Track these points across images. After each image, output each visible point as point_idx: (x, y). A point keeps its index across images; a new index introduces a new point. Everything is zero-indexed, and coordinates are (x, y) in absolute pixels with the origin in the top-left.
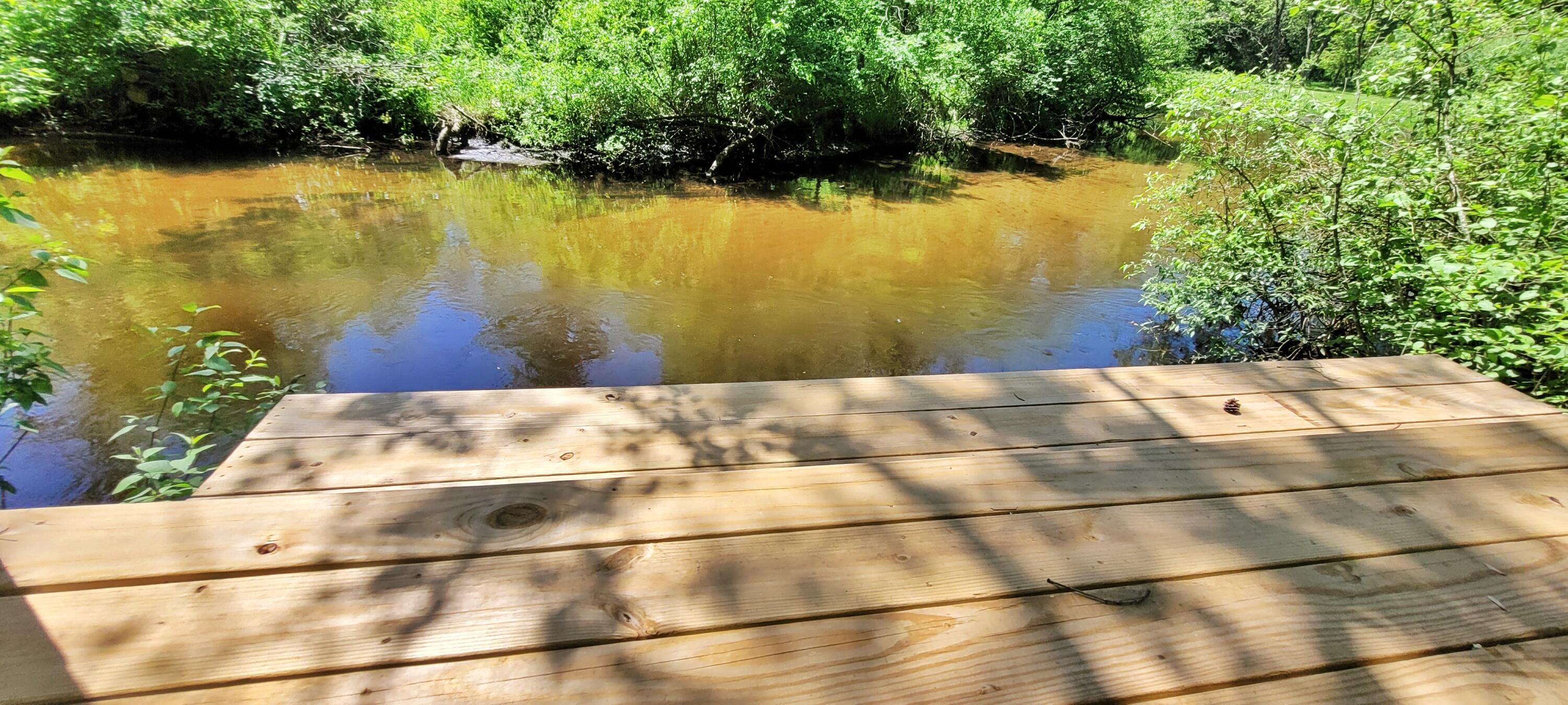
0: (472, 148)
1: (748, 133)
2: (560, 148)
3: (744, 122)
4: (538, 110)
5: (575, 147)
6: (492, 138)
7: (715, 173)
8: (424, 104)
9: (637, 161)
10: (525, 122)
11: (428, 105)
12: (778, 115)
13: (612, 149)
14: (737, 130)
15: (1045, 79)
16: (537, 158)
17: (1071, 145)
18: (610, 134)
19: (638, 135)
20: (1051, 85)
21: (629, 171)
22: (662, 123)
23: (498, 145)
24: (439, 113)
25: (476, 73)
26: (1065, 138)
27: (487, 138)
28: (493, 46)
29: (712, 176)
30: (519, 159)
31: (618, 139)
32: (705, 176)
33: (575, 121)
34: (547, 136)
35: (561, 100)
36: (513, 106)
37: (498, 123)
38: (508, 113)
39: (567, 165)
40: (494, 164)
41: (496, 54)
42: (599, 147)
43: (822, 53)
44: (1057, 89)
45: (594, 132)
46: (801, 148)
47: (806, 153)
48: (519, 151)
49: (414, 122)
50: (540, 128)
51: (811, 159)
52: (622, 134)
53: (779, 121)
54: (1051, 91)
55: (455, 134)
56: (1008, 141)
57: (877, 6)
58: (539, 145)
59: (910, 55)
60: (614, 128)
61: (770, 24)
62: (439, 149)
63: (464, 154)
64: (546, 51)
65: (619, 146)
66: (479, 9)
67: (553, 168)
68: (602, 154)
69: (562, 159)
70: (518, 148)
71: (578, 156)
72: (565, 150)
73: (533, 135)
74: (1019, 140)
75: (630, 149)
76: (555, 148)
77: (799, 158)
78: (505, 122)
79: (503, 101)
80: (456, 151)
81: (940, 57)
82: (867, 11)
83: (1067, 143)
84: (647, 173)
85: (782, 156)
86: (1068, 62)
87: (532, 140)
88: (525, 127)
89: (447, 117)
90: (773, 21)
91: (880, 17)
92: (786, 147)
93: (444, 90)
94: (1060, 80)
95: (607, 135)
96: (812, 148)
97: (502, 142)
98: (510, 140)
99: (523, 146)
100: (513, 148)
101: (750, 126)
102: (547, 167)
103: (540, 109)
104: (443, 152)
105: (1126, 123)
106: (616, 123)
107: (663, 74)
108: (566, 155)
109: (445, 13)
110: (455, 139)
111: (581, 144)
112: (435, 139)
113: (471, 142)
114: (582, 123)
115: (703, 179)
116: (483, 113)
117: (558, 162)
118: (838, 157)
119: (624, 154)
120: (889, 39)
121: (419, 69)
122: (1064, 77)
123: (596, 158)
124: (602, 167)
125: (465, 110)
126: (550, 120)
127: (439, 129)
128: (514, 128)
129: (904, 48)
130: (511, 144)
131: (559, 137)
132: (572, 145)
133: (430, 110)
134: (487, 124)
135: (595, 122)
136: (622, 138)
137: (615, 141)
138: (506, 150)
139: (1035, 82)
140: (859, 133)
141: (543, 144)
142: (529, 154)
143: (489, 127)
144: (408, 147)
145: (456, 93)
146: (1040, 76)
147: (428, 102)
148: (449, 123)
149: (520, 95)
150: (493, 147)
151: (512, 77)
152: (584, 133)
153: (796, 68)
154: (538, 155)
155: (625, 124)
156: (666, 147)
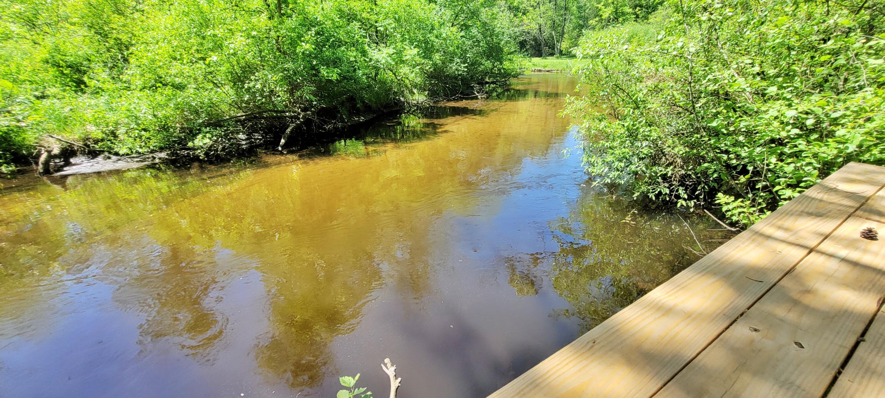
0: (74, 165)
1: (299, 119)
2: (156, 151)
3: (295, 112)
4: (132, 127)
5: (170, 149)
6: (93, 154)
7: (284, 147)
8: (20, 139)
9: (223, 149)
10: (121, 137)
11: (24, 139)
12: (315, 105)
13: (201, 144)
14: (291, 117)
15: (459, 65)
16: (137, 161)
17: (482, 98)
18: (197, 134)
19: (219, 131)
20: (463, 67)
21: (218, 157)
22: (238, 121)
23: (100, 159)
24: (37, 143)
25: (67, 109)
26: (477, 94)
27: (88, 154)
28: (80, 87)
29: (283, 149)
30: (121, 165)
31: (205, 136)
32: (278, 150)
33: (165, 130)
34: (143, 144)
35: (150, 117)
36: (107, 126)
37: (96, 142)
38: (103, 132)
39: (164, 161)
40: (99, 173)
41: (85, 93)
42: (190, 144)
43: (335, 62)
44: (466, 70)
45: (182, 135)
46: (336, 122)
47: (340, 125)
48: (119, 160)
49: (12, 154)
50: (135, 140)
51: (343, 128)
52: (207, 132)
53: (317, 108)
54: (464, 71)
55: (56, 156)
56: (449, 101)
57: (361, 33)
58: (137, 152)
59: (389, 59)
60: (199, 130)
61: (302, 46)
62: (41, 171)
63: (68, 171)
64: (129, 82)
65: (207, 141)
66: (61, 62)
67: (153, 166)
68: (193, 149)
69: (160, 158)
70: (119, 157)
71: (173, 154)
72: (161, 152)
73: (130, 146)
74: (454, 99)
75: (216, 141)
76: (152, 152)
77: (336, 129)
78: (102, 140)
79: (97, 125)
80: (60, 169)
81: (407, 57)
82: (356, 37)
83: (479, 97)
84: (233, 156)
85: (325, 129)
86: (468, 55)
87: (130, 149)
88: (120, 141)
89: (46, 145)
90: (303, 44)
91: (365, 39)
92: (326, 123)
93: (37, 125)
94: (466, 65)
95: (195, 135)
96: (342, 121)
97: (103, 155)
98: (110, 153)
99: (123, 155)
100: (114, 158)
101: (299, 114)
102: (149, 167)
103: (133, 125)
104: (47, 171)
105: (497, 85)
106: (200, 125)
107: (229, 89)
108: (163, 155)
109: (29, 70)
110: (57, 161)
111: (174, 145)
112: (37, 164)
113: (72, 160)
114: (171, 130)
115: (275, 152)
116: (80, 137)
117: (157, 161)
118: (360, 124)
119: (211, 146)
120: (373, 51)
121: (9, 112)
122: (468, 63)
123: (188, 153)
124: (196, 158)
125: (63, 137)
126: (143, 133)
127: (39, 155)
128: (112, 143)
129: (384, 55)
130: (111, 156)
131: (153, 143)
132: (166, 148)
133: (27, 143)
134: (86, 145)
135: (182, 128)
136: (208, 135)
137: (202, 138)
138: (108, 160)
139: (454, 68)
140: (368, 109)
141: (140, 150)
142: (129, 160)
143: (88, 146)
144: (10, 174)
145: (52, 126)
146: (456, 64)
147: (23, 136)
148: (49, 149)
149: (112, 117)
150: (95, 160)
151: (102, 106)
152: (175, 137)
153: (325, 73)
154: (138, 159)
155: (209, 125)
156: (241, 136)
